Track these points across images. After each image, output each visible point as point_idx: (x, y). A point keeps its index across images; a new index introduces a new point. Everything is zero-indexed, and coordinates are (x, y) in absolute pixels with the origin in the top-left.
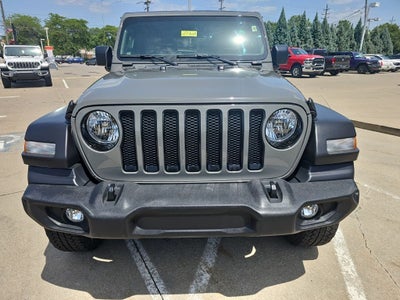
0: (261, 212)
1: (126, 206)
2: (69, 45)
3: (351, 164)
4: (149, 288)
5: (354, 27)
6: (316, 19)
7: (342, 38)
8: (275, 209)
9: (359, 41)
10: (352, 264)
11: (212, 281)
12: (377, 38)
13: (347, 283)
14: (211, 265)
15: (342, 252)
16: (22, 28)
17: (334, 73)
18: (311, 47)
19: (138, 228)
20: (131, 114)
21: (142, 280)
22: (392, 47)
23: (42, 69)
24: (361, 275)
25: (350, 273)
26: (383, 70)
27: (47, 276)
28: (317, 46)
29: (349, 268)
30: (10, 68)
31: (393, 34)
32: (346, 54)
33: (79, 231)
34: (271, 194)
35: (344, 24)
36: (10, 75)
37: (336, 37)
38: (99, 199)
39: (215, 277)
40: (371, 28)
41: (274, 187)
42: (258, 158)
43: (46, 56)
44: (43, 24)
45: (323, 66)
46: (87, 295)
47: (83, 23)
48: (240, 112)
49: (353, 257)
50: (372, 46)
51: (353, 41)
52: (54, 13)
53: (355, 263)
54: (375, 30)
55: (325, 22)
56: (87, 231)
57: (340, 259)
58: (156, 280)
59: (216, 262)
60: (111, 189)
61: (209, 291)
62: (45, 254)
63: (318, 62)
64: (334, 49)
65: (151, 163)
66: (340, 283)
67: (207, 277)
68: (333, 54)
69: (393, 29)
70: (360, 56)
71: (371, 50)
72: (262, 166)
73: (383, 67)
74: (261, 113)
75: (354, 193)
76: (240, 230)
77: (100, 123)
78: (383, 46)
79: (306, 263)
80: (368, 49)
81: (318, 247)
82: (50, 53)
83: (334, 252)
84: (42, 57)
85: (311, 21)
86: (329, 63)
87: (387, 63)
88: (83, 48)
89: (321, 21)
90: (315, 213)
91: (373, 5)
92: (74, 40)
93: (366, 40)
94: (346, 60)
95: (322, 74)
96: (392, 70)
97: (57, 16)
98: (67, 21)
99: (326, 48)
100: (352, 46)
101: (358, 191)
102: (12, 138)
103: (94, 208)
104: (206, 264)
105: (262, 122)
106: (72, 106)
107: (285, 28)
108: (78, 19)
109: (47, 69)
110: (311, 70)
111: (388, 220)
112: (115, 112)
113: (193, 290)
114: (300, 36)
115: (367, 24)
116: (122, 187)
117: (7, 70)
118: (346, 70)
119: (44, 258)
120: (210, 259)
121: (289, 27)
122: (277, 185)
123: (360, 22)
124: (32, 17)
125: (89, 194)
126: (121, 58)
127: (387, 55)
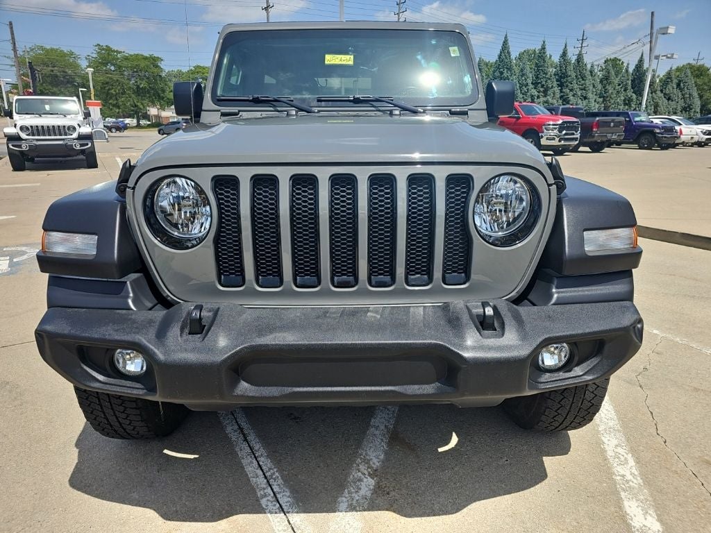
0: (466, 355)
1: (222, 342)
2: (129, 101)
3: (629, 274)
4: (264, 502)
5: (631, 70)
6: (564, 54)
7: (610, 88)
8: (490, 348)
9: (639, 93)
10: (632, 462)
11: (378, 490)
12: (672, 88)
13: (623, 495)
14: (376, 463)
15: (615, 442)
16: (47, 70)
17: (597, 147)
18: (556, 103)
19: (244, 385)
20: (233, 182)
21: (252, 490)
22: (697, 103)
23: (81, 137)
24: (648, 481)
25: (629, 477)
26: (684, 144)
27: (79, 481)
28: (565, 100)
29: (627, 470)
30: (23, 136)
31: (699, 82)
32: (618, 114)
33: (138, 391)
34: (484, 324)
35: (614, 64)
36: (25, 147)
37: (600, 87)
38: (175, 331)
39: (383, 484)
40: (662, 73)
41: (489, 311)
42: (460, 264)
43: (87, 115)
44: (83, 63)
45: (578, 135)
46: (150, 514)
47: (154, 61)
48: (428, 180)
49: (633, 451)
50: (663, 102)
51: (630, 93)
52: (104, 44)
53: (638, 461)
54: (669, 75)
55: (580, 59)
56: (152, 389)
57: (610, 453)
58: (276, 489)
59: (387, 459)
60: (196, 314)
61: (372, 507)
62: (77, 445)
63: (568, 128)
64: (595, 108)
65: (269, 270)
66: (611, 494)
67: (368, 484)
68: (595, 115)
69: (699, 71)
70: (642, 118)
71: (661, 109)
72: (468, 279)
73: (683, 138)
74: (466, 180)
75: (633, 325)
76: (428, 389)
77: (179, 199)
78: (681, 103)
79: (548, 461)
80: (656, 106)
81: (571, 433)
82: (95, 112)
83: (599, 443)
84: (81, 117)
85: (556, 59)
86: (587, 130)
87: (690, 131)
88: (154, 105)
89: (574, 59)
90: (564, 360)
91: (664, 32)
92: (139, 91)
93: (652, 91)
94: (618, 124)
95: (575, 150)
96: (700, 144)
97: (108, 49)
98: (126, 58)
99: (582, 105)
100: (628, 102)
101: (640, 321)
102: (24, 253)
103: (164, 345)
104: (367, 462)
105: (467, 199)
106: (127, 170)
107: (509, 69)
108: (146, 54)
109: (88, 137)
110: (555, 142)
111: (696, 390)
112: (205, 178)
113: (344, 505)
114: (535, 84)
115: (654, 66)
116: (216, 312)
117: (18, 138)
118: (618, 144)
119: (76, 451)
120: (375, 453)
121: (516, 70)
122: (495, 308)
123: (641, 61)
124: (65, 50)
125: (157, 325)
126: (218, 101)
127: (690, 118)
